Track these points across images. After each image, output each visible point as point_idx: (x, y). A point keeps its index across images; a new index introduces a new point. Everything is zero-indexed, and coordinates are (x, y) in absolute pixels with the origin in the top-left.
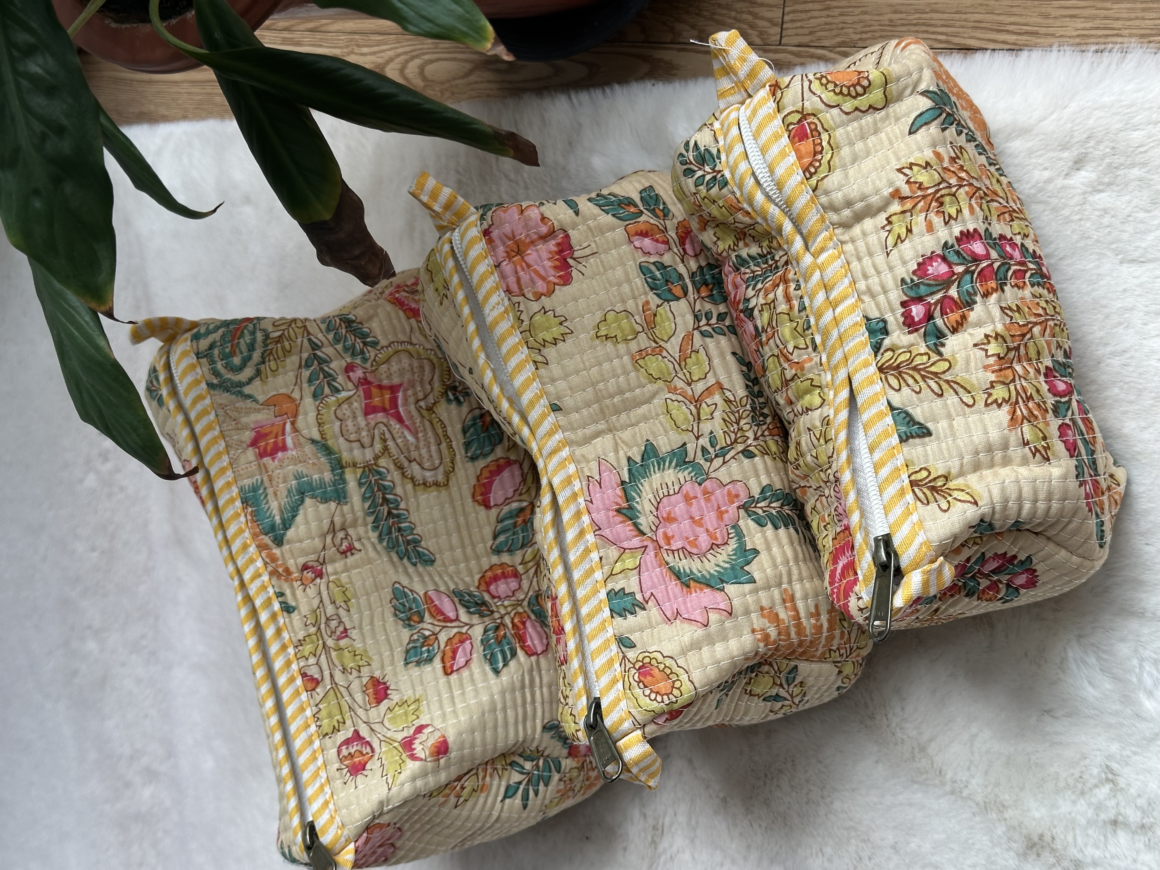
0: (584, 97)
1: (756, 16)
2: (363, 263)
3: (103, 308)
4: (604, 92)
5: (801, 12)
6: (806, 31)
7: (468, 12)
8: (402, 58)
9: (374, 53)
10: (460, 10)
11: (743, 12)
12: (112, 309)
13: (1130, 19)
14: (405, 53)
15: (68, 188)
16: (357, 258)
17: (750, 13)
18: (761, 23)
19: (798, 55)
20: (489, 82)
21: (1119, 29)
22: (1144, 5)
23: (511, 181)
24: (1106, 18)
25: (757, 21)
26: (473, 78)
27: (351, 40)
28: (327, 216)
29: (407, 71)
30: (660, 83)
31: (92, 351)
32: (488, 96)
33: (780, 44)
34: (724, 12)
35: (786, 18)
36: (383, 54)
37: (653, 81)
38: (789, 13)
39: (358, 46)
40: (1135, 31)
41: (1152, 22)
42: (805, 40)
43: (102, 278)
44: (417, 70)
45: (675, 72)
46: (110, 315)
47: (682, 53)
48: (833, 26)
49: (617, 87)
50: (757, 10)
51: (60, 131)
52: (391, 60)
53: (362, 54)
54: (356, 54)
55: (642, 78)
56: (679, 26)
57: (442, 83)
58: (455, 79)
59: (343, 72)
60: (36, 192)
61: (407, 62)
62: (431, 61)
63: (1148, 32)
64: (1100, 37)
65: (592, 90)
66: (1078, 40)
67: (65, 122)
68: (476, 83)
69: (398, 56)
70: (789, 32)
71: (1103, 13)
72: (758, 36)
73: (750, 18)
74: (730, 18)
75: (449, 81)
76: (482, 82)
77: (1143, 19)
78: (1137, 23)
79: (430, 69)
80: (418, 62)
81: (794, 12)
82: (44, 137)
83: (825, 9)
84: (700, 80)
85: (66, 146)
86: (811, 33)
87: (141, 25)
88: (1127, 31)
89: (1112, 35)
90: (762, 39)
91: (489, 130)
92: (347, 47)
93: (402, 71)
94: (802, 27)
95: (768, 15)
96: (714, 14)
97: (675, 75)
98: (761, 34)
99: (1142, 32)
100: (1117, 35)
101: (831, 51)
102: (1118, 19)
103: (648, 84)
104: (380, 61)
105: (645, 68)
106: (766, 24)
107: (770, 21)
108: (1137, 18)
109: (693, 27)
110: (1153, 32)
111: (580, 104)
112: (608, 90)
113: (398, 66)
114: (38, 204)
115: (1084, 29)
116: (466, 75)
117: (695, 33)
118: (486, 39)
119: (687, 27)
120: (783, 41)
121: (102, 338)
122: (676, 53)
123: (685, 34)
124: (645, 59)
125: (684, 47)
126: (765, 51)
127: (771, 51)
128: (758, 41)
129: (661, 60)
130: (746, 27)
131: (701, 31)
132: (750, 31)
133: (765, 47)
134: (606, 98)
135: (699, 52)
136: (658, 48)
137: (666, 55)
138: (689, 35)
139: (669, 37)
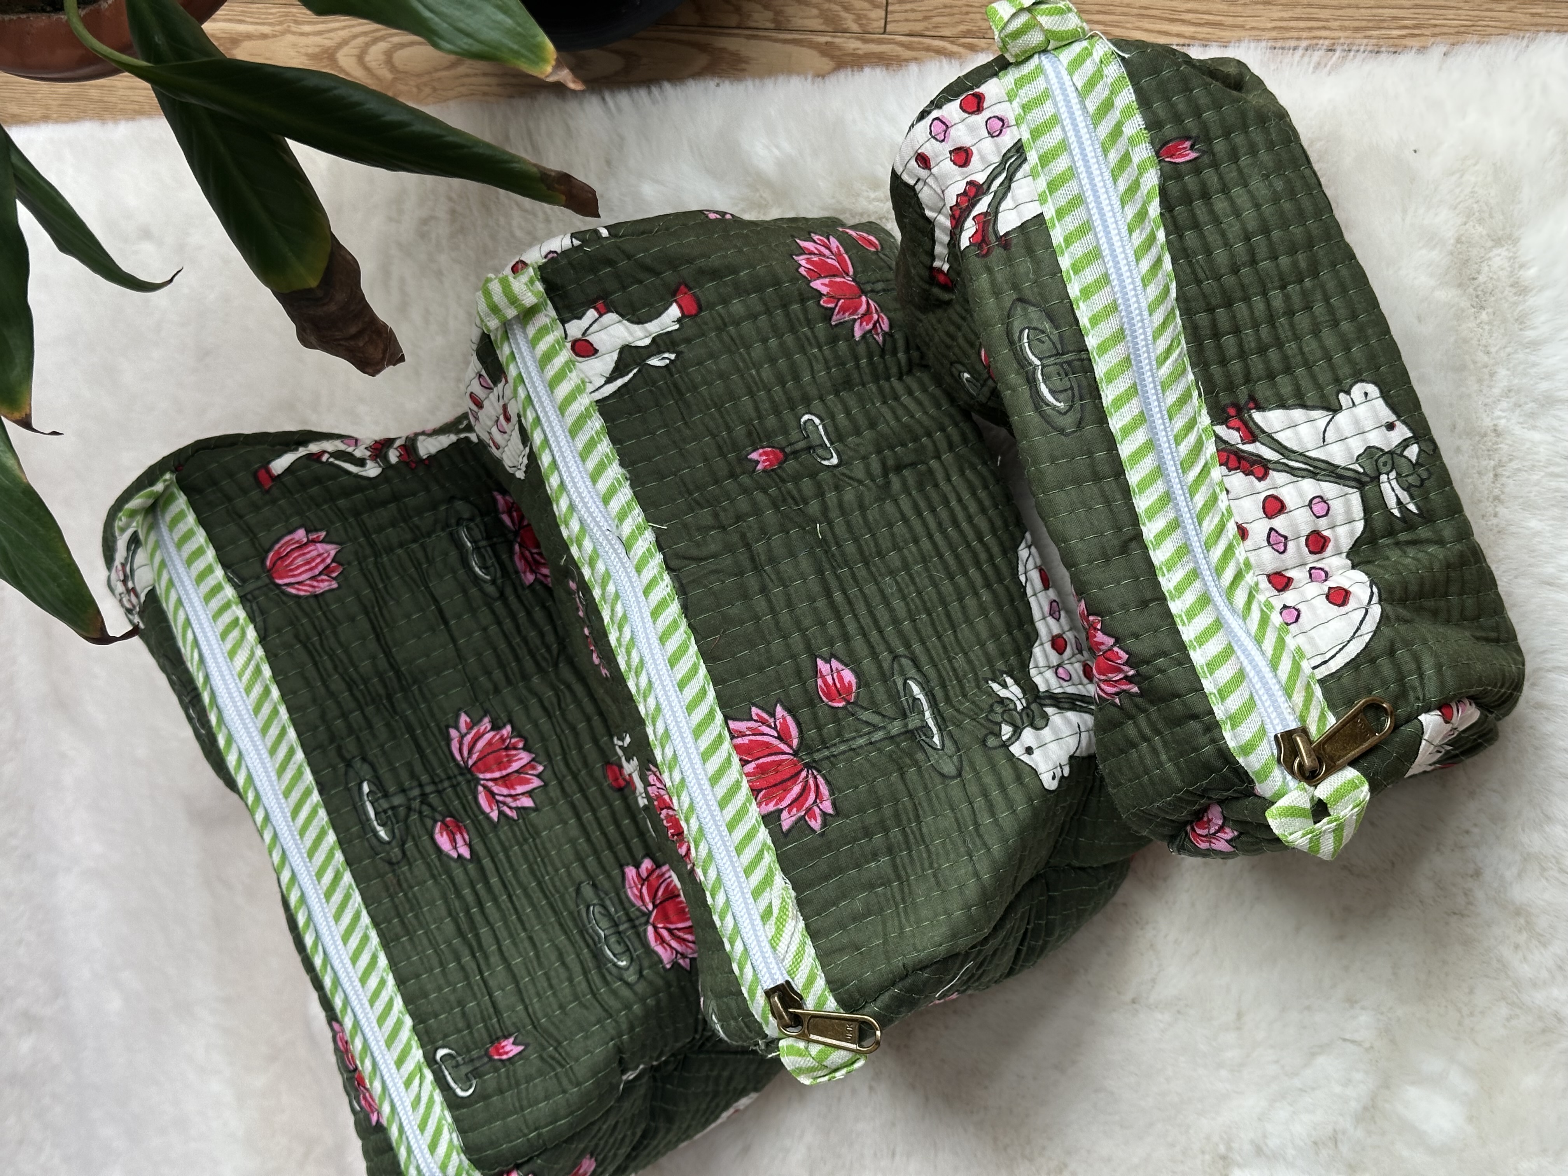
0: (623, 99)
2: (361, 344)
3: (17, 415)
4: (650, 92)
6: (919, 16)
7: (519, 25)
8: (361, 40)
9: (319, 33)
10: (509, 22)
12: (29, 416)
14: (365, 34)
16: (355, 337)
18: (858, 4)
19: (908, 47)
20: (485, 75)
21: (1327, 20)
23: (526, 211)
24: (1310, 5)
25: (853, 1)
26: (462, 69)
27: (286, 15)
28: (313, 283)
29: (368, 58)
30: (727, 83)
32: (485, 94)
33: (884, 32)
36: (332, 35)
37: (717, 80)
39: (296, 22)
40: (1347, 23)
41: (1368, 11)
42: (918, 27)
43: (15, 375)
44: (382, 57)
45: (744, 66)
46: (26, 423)
47: (753, 42)
48: (956, 10)
49: (667, 86)
52: (345, 42)
53: (302, 34)
54: (294, 33)
55: (700, 74)
56: (748, 6)
57: (419, 75)
58: (437, 70)
59: (336, 92)
61: (368, 45)
62: (402, 46)
63: (1364, 24)
64: (1303, 29)
65: (634, 90)
66: (1274, 34)
68: (467, 76)
69: (355, 37)
70: (897, 16)
72: (855, 21)
75: (429, 73)
76: (475, 75)
78: (1350, 12)
79: (400, 57)
80: (382, 46)
84: (781, 79)
86: (926, 18)
87: (32, 16)
88: (1338, 23)
89: (1318, 28)
90: (861, 25)
91: (535, 170)
92: (281, 23)
93: (360, 58)
94: (913, 11)
97: (743, 70)
98: (859, 18)
99: (1357, 24)
100: (1325, 28)
101: (952, 43)
102: (1325, 7)
103: (711, 84)
104: (328, 43)
105: (703, 60)
106: (865, 5)
107: (870, 1)
109: (766, 7)
110: (1371, 24)
111: (619, 110)
112: (655, 90)
113: (356, 52)
115: (1282, 19)
116: (453, 66)
117: (770, 15)
118: (544, 60)
119: (758, 7)
120: (889, 28)
121: (9, 455)
122: (744, 41)
123: (756, 16)
124: (703, 48)
125: (754, 33)
126: (865, 41)
127: (872, 41)
128: (855, 27)
129: (723, 50)
130: (838, 8)
131: (778, 13)
132: (844, 14)
133: (864, 35)
134: (654, 102)
135: (776, 40)
136: (721, 34)
137: (731, 43)
138: (761, 18)
139: (734, 20)
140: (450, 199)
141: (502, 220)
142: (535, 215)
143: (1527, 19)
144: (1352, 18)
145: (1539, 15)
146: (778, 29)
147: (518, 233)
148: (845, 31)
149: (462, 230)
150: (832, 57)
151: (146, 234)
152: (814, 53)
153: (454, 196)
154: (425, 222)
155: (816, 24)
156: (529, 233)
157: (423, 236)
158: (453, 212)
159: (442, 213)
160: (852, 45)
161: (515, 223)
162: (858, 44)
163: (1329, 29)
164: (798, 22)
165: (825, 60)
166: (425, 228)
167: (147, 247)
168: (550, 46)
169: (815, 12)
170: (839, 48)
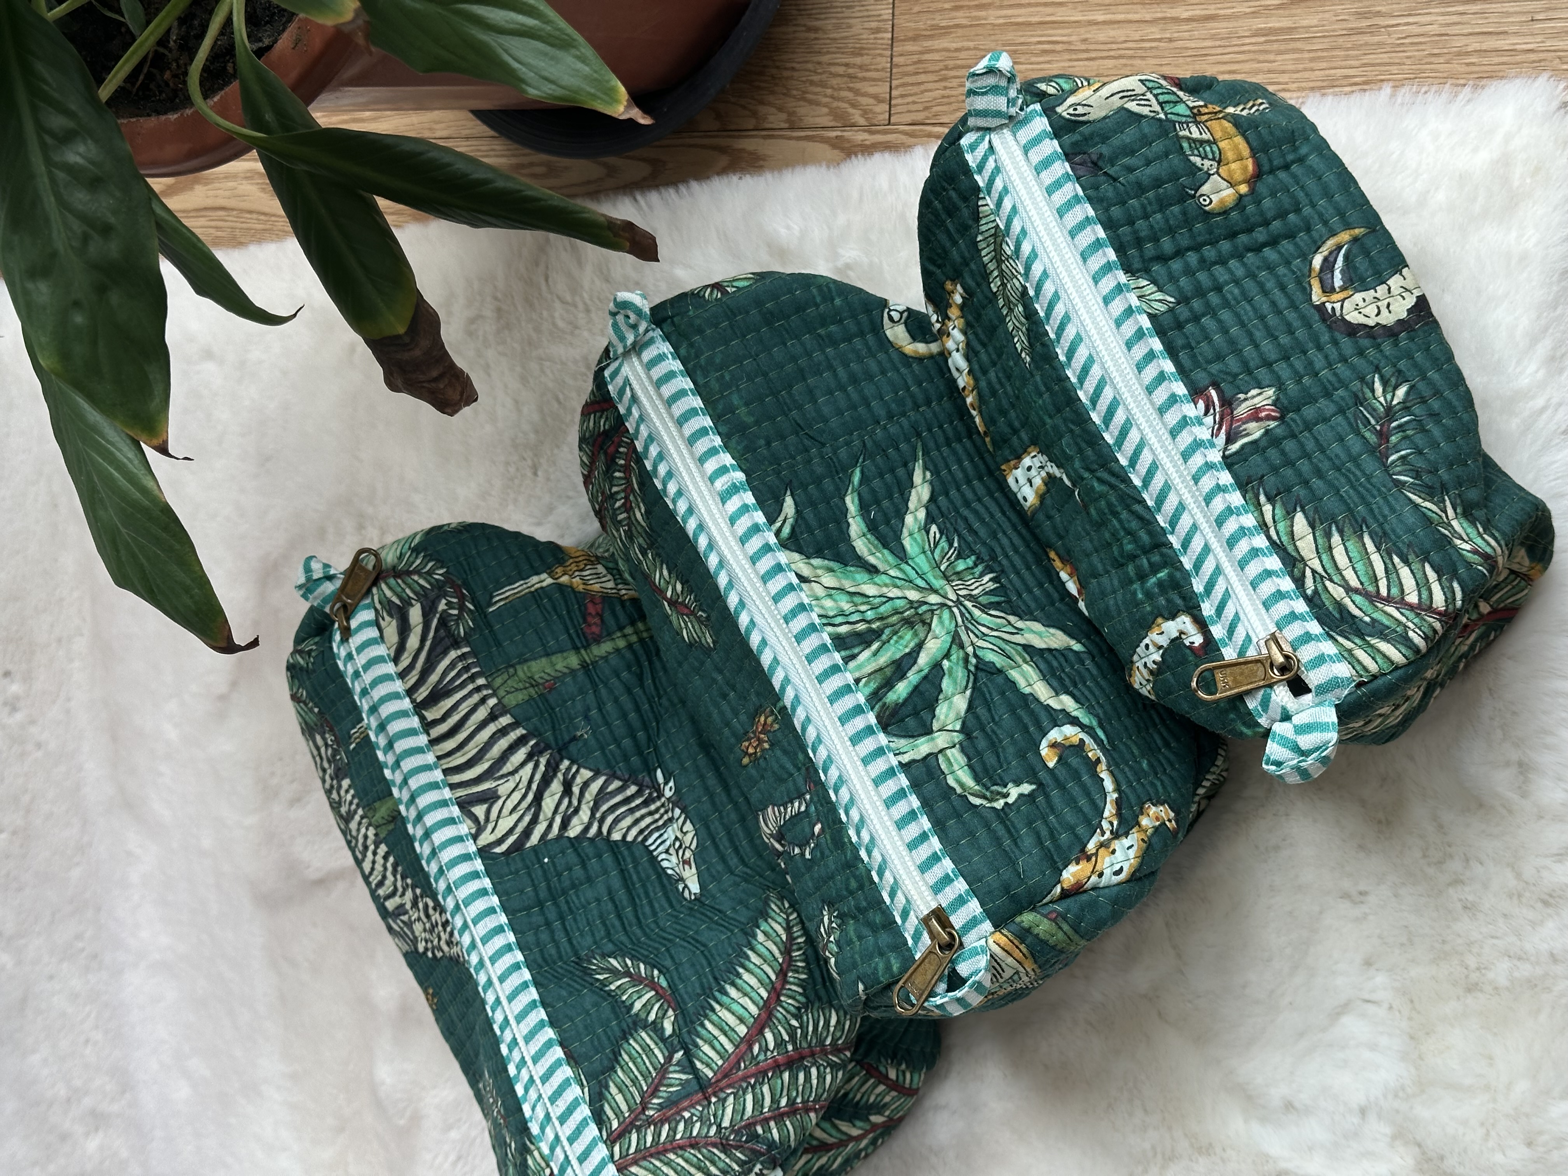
1: (857, 92)
2: (442, 387)
3: (155, 442)
4: (677, 190)
5: (912, 84)
6: (920, 107)
7: (596, 72)
11: (840, 89)
12: (166, 442)
13: (1298, 71)
15: (115, 298)
16: (432, 382)
17: (850, 89)
18: (864, 101)
19: (911, 135)
22: (1312, 55)
24: (1270, 71)
25: (860, 99)
28: (401, 329)
30: (748, 177)
31: (138, 495)
33: (889, 124)
34: (818, 89)
35: (894, 93)
37: (738, 174)
38: (897, 87)
40: (1303, 85)
42: (919, 117)
43: (155, 404)
45: (762, 162)
46: (163, 450)
47: (768, 141)
48: (953, 99)
49: (693, 183)
50: (858, 85)
51: (106, 230)
55: (723, 171)
56: (763, 110)
60: (77, 304)
65: (662, 190)
67: (112, 220)
70: (899, 109)
71: (1266, 66)
72: (862, 116)
73: (850, 95)
74: (826, 96)
77: (1313, 70)
78: (1306, 75)
81: (904, 85)
82: (86, 239)
83: (941, 80)
84: (798, 170)
85: (113, 248)
86: (926, 109)
87: (142, 120)
90: (867, 119)
94: (914, 103)
95: (872, 90)
96: (804, 92)
97: (761, 167)
98: (865, 113)
99: (1311, 84)
102: (1284, 72)
103: (735, 178)
105: (724, 160)
106: (871, 101)
107: (875, 97)
108: (1305, 70)
109: (780, 109)
111: (650, 207)
112: (682, 188)
114: (79, 319)
117: (784, 116)
118: (617, 101)
119: (773, 110)
120: (893, 120)
121: (149, 478)
122: (761, 141)
123: (771, 118)
124: (723, 150)
125: (770, 133)
126: (872, 133)
127: (878, 132)
128: (862, 121)
129: (743, 150)
130: (846, 105)
131: (791, 114)
132: (851, 110)
133: (871, 127)
134: (681, 198)
135: (790, 138)
136: (739, 137)
137: (749, 144)
138: (776, 119)
139: (751, 123)
140: (496, 298)
141: (545, 313)
142: (576, 306)
143: (1464, 69)
144: (1309, 80)
145: (1473, 64)
146: (792, 128)
147: (561, 324)
148: (853, 125)
149: (508, 326)
150: (842, 149)
151: (208, 354)
152: (826, 147)
153: (499, 295)
154: (472, 321)
155: (826, 121)
156: (570, 323)
157: (470, 334)
158: (499, 310)
159: (488, 312)
160: (861, 137)
161: (557, 315)
162: (866, 136)
163: (1288, 90)
164: (810, 121)
165: (836, 152)
166: (474, 327)
167: (210, 367)
168: (622, 89)
169: (825, 110)
170: (848, 141)
